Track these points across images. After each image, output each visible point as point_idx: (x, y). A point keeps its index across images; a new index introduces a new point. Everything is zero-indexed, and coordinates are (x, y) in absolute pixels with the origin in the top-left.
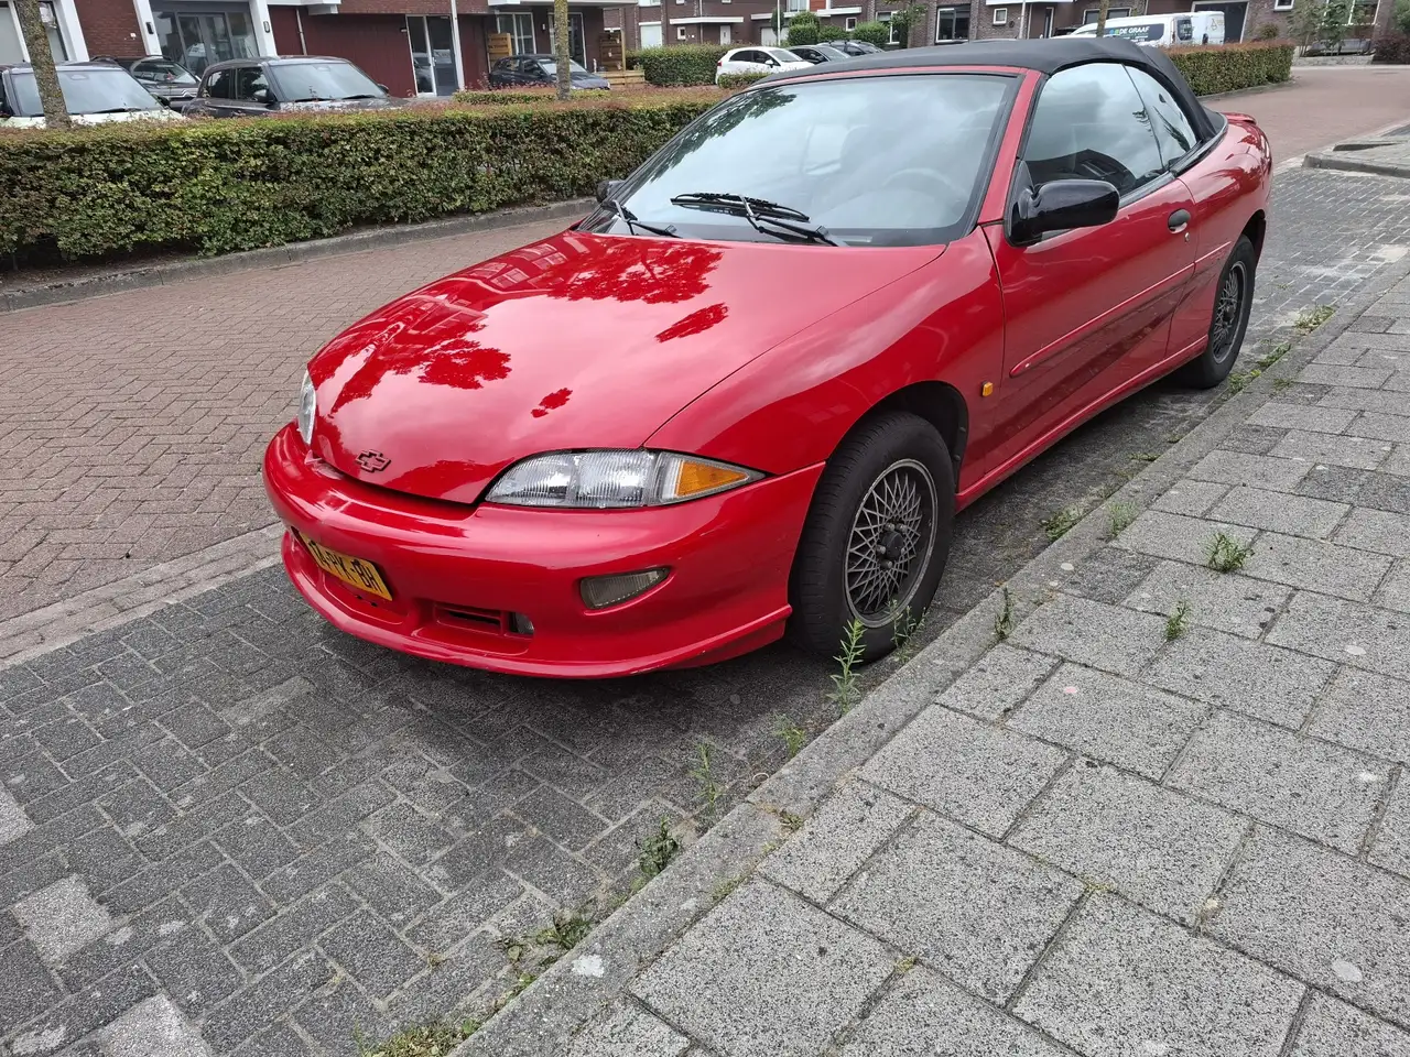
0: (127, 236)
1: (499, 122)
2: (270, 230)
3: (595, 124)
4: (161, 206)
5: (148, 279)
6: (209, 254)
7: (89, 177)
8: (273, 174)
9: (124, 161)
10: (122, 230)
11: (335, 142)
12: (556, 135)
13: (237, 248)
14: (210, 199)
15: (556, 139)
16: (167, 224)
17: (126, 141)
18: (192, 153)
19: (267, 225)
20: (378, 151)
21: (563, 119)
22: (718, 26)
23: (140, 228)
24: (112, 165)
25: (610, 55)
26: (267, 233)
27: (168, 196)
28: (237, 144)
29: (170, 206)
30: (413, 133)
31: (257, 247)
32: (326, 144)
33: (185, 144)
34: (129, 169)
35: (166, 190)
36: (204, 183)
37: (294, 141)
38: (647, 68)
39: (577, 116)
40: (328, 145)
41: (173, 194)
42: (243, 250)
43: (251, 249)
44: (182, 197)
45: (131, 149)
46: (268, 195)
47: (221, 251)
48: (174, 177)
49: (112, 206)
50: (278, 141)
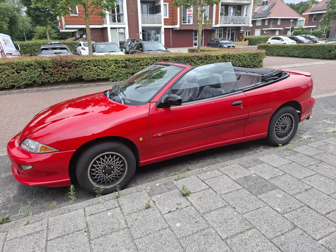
0: (95, 77)
1: (177, 58)
2: (124, 78)
3: (201, 58)
4: (103, 72)
5: (97, 86)
6: (111, 82)
7: (90, 66)
8: (126, 67)
9: (97, 63)
10: (95, 76)
11: (140, 61)
12: (191, 60)
13: (116, 81)
14: (112, 71)
15: (191, 61)
16: (104, 75)
17: (98, 60)
18: (110, 62)
19: (123, 77)
20: (149, 63)
21: (193, 57)
22: (276, 30)
23: (98, 76)
24: (95, 64)
25: (241, 38)
26: (123, 78)
27: (105, 70)
28: (119, 61)
29: (104, 72)
30: (157, 60)
31: (121, 81)
32: (137, 61)
33: (109, 61)
34: (98, 65)
35: (104, 69)
36: (111, 68)
37: (131, 60)
38: (249, 41)
39: (197, 57)
40: (138, 62)
41: (106, 70)
42: (118, 81)
43: (119, 81)
44: (107, 70)
45: (99, 61)
46: (124, 71)
47: (113, 81)
48: (106, 66)
49: (93, 71)
50: (128, 60)
